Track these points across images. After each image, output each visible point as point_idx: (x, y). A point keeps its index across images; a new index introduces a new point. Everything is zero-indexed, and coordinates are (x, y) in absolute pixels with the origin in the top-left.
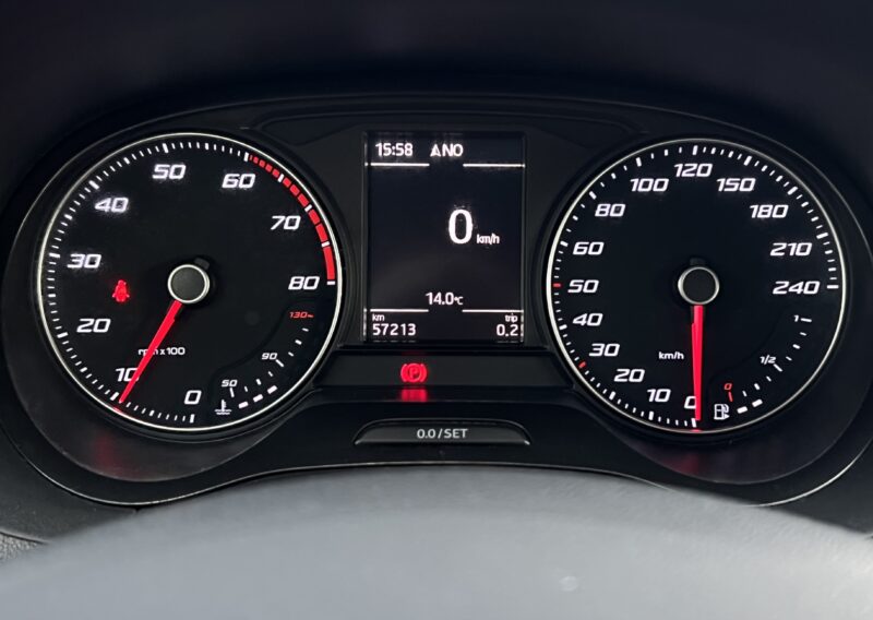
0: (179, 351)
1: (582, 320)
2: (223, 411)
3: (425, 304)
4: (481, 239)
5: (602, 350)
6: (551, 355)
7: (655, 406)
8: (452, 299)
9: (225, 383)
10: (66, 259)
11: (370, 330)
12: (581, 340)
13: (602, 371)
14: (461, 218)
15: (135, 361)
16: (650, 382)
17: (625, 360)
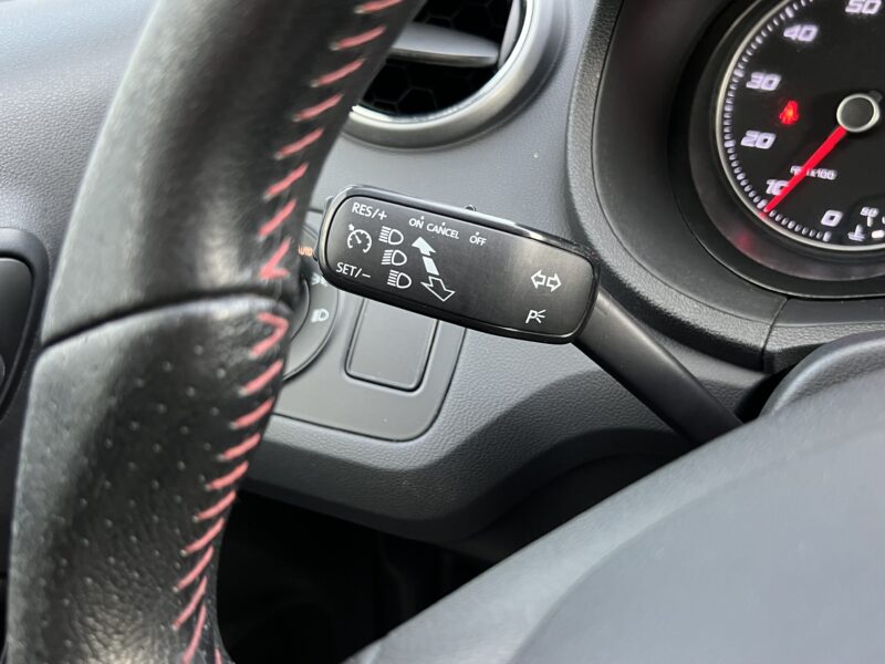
0: (829, 175)
2: (857, 235)
9: (865, 211)
10: (747, 78)
15: (787, 176)
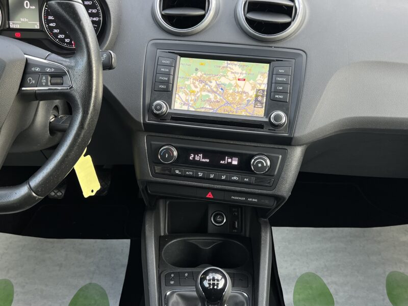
1: (51, 25)
3: (20, 21)
4: (31, 7)
5: (56, 31)
6: (44, 32)
7: (67, 43)
8: (26, 20)
11: (9, 26)
12: (51, 29)
13: (56, 35)
14: (27, 3)
16: (66, 37)
17: (60, 33)
